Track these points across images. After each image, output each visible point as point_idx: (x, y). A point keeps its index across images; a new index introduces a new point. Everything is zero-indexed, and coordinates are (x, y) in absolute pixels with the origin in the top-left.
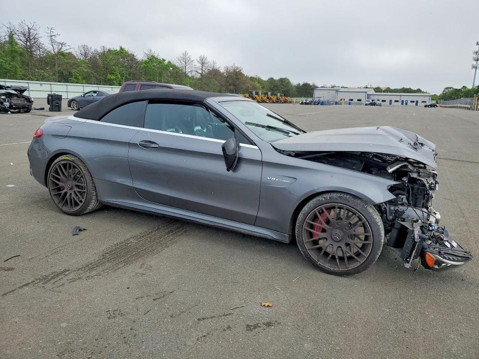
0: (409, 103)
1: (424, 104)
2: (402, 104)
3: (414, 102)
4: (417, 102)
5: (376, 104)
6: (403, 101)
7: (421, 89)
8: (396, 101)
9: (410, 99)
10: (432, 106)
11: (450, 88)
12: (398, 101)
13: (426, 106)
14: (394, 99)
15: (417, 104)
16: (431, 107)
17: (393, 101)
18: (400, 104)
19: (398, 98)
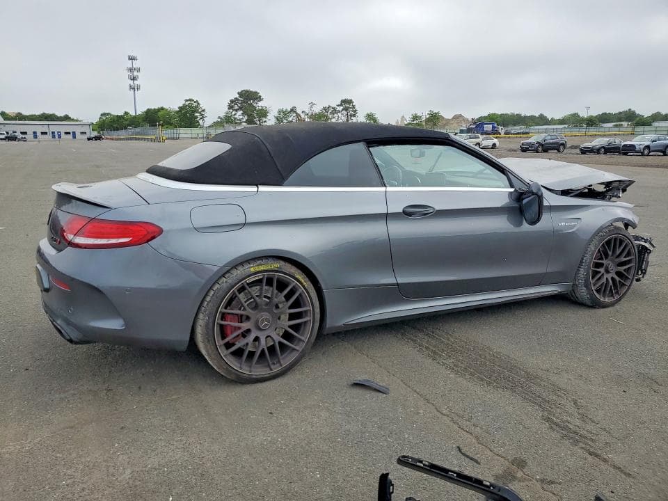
0: (63, 136)
1: (85, 137)
2: (54, 137)
3: (69, 133)
4: (74, 133)
5: (16, 138)
6: (53, 133)
7: (70, 116)
8: (42, 133)
9: (63, 129)
10: (97, 138)
11: (108, 114)
12: (46, 133)
13: (89, 139)
14: (39, 130)
15: (74, 137)
16: (96, 140)
17: (39, 134)
18: (51, 137)
19: (45, 129)
